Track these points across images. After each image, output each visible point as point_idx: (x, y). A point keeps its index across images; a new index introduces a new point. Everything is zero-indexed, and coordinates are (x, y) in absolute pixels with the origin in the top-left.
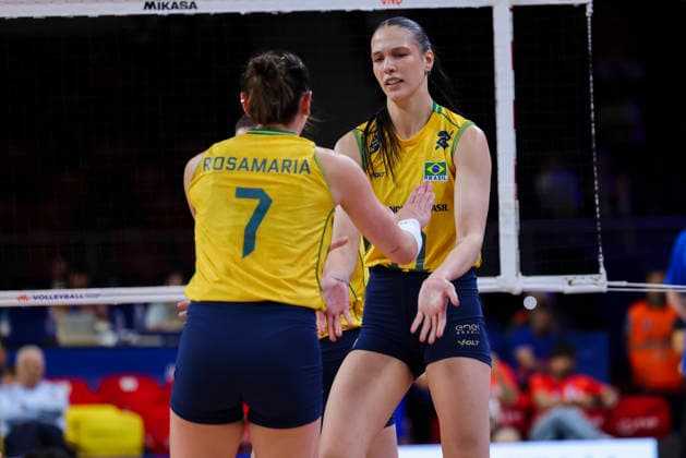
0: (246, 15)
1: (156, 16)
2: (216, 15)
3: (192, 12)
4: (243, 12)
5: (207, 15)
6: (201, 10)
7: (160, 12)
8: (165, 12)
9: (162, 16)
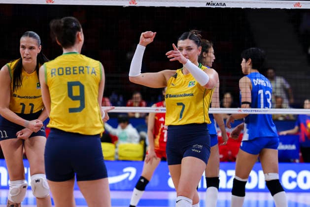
0: (244, 9)
1: (210, 8)
2: (233, 8)
3: (224, 7)
4: (243, 8)
5: (229, 8)
6: (227, 6)
7: (212, 7)
8: (214, 7)
9: (213, 8)
